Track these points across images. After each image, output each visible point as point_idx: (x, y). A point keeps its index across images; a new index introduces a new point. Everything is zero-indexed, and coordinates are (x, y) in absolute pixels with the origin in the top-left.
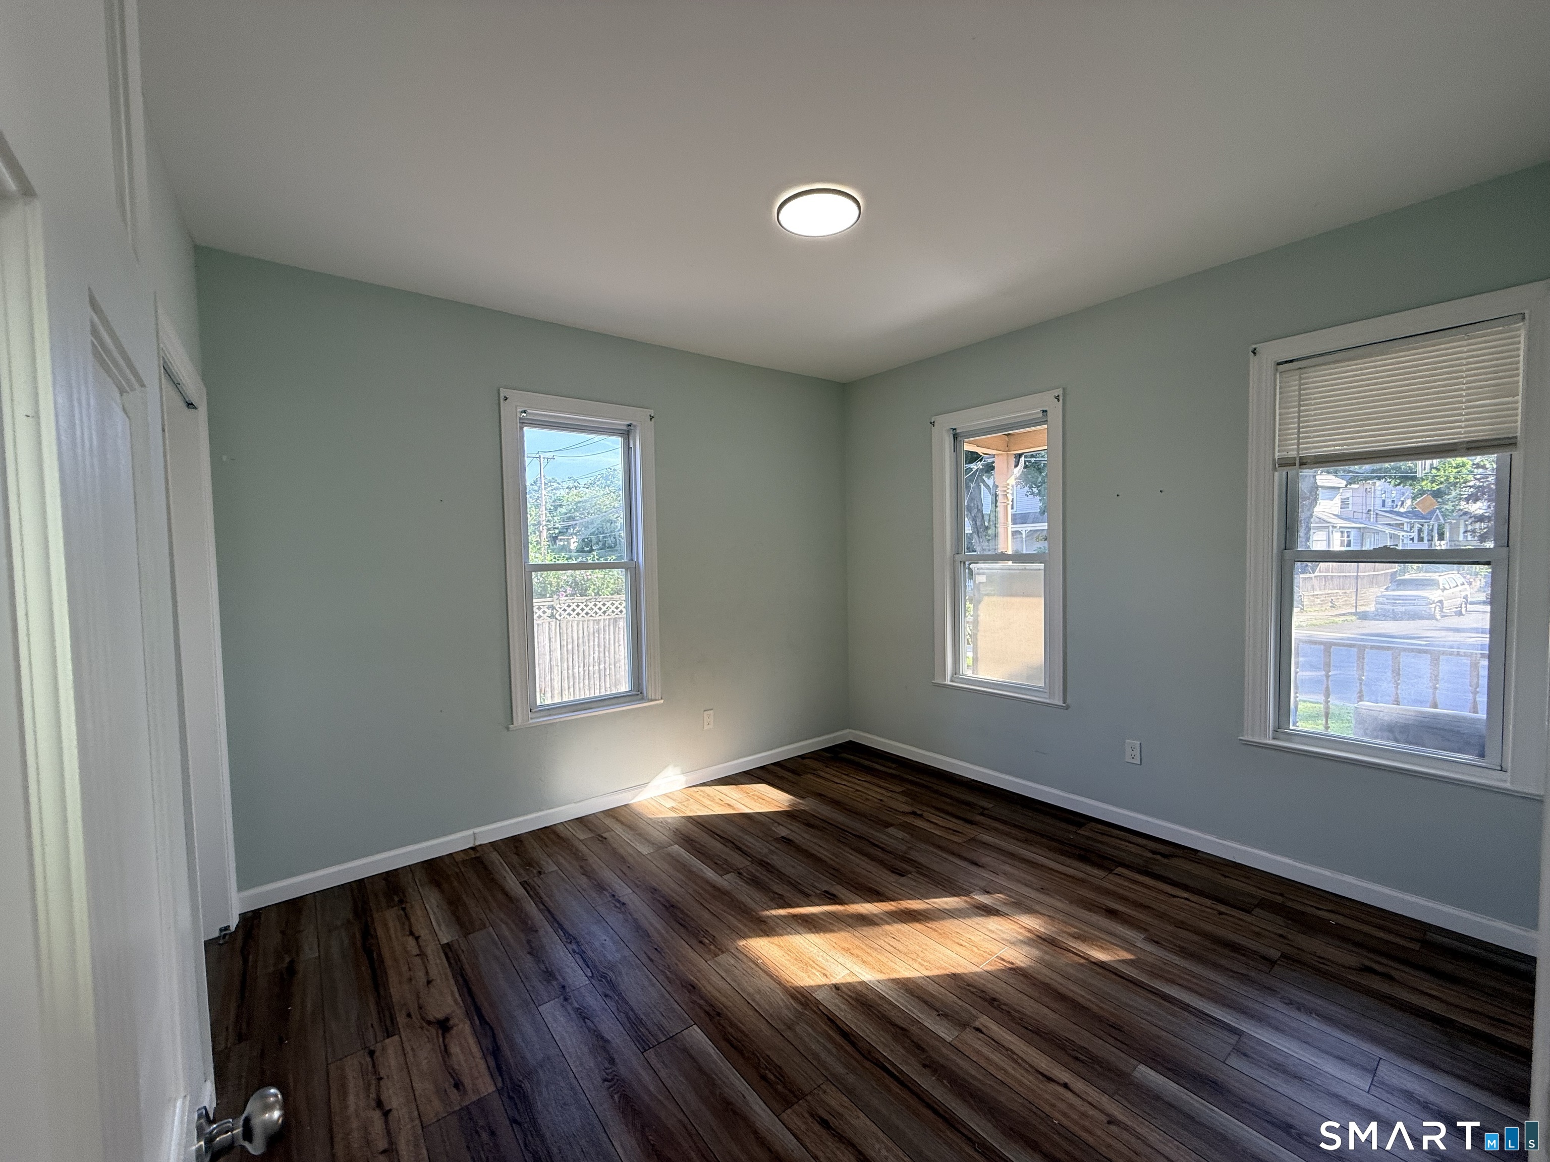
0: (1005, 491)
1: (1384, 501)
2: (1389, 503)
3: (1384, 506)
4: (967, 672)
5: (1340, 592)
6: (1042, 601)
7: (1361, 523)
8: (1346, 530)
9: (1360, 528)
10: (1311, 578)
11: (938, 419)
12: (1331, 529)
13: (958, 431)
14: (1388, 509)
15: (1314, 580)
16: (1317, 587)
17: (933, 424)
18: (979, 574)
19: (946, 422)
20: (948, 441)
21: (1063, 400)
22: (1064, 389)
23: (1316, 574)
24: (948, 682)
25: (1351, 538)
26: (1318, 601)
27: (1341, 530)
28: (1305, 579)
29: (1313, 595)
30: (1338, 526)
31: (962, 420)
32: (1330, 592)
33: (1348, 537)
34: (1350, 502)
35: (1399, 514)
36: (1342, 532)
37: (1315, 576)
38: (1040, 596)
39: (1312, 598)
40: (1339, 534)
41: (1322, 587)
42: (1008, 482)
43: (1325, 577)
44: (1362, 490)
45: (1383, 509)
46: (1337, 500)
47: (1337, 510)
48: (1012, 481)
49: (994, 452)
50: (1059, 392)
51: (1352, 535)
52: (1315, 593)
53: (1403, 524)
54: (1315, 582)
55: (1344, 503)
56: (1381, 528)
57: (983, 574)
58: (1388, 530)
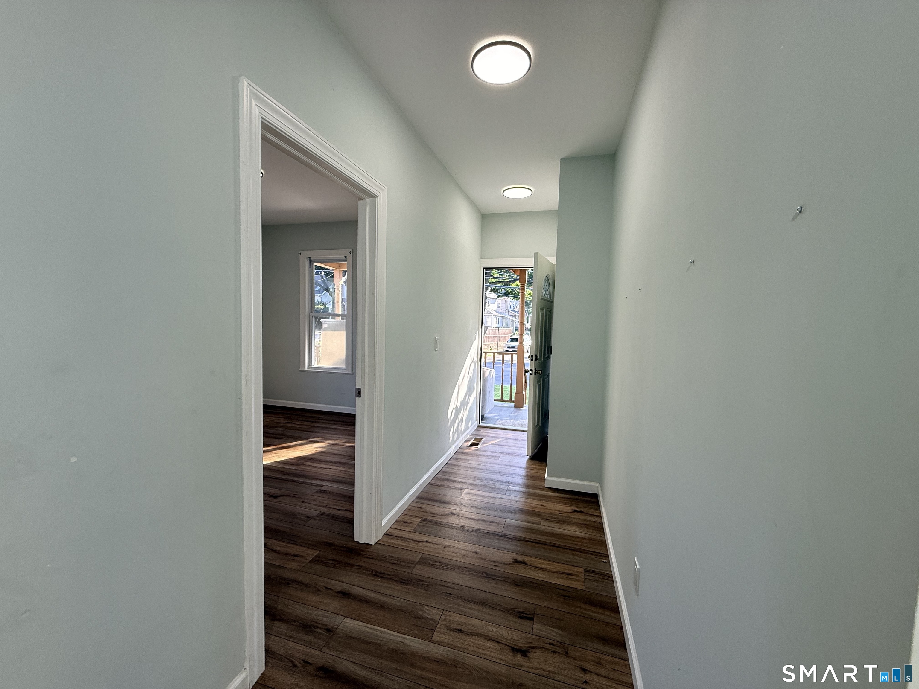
0: (338, 287)
1: (511, 306)
2: (512, 307)
3: (511, 308)
4: (315, 364)
5: (493, 343)
6: (345, 332)
7: (502, 314)
8: (498, 317)
9: (502, 317)
11: (303, 252)
12: (493, 316)
13: (311, 259)
17: (300, 254)
18: (324, 324)
19: (305, 255)
20: (307, 263)
21: (352, 253)
22: (352, 250)
24: (306, 369)
25: (499, 321)
29: (485, 344)
30: (495, 315)
31: (313, 255)
32: (490, 343)
33: (498, 320)
34: (500, 305)
35: (515, 311)
36: (496, 318)
38: (344, 331)
41: (488, 341)
42: (339, 283)
43: (489, 337)
44: (504, 300)
45: (511, 309)
46: (496, 304)
47: (495, 308)
48: (341, 282)
49: (333, 269)
50: (350, 250)
51: (500, 319)
53: (516, 316)
55: (498, 305)
56: (508, 317)
57: (326, 324)
58: (511, 318)
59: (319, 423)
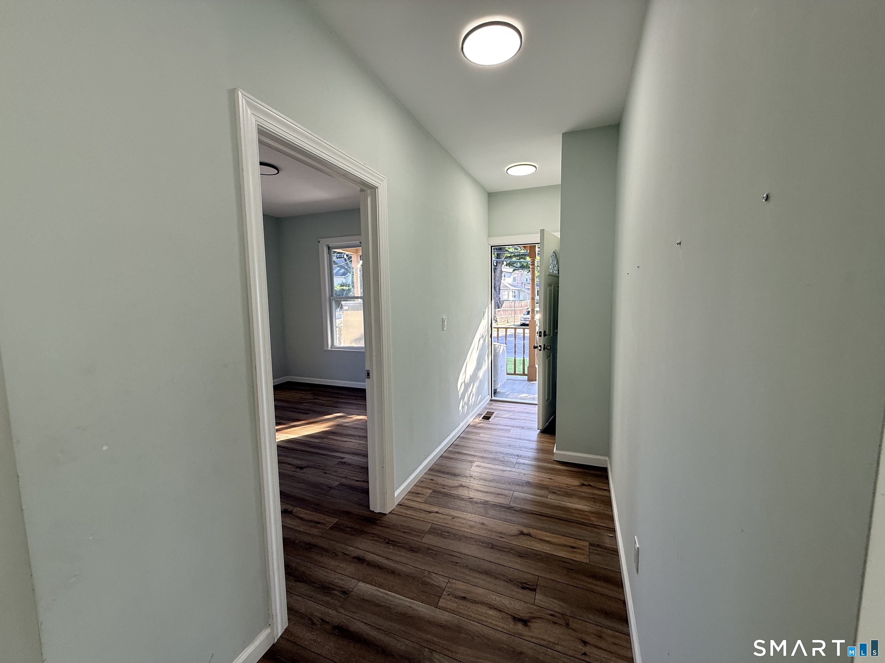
0: (357, 270)
1: (527, 279)
4: (337, 344)
5: (510, 316)
7: (519, 288)
8: (514, 291)
9: (518, 290)
10: (500, 311)
11: (321, 240)
12: (509, 290)
13: (330, 246)
14: (528, 282)
15: (501, 311)
16: (502, 314)
17: (319, 242)
18: (345, 306)
19: (322, 243)
20: (326, 250)
23: (502, 309)
24: (329, 349)
25: (516, 294)
26: (503, 320)
27: (513, 290)
28: (498, 311)
29: (501, 318)
30: (511, 289)
31: (332, 242)
32: (507, 316)
33: (515, 293)
34: (516, 279)
36: (513, 291)
37: (502, 310)
39: (501, 319)
40: (512, 292)
41: (504, 315)
43: (505, 310)
44: (520, 273)
46: (512, 278)
47: (511, 282)
48: (358, 266)
49: (351, 253)
51: (516, 292)
52: (502, 317)
54: (502, 312)
55: (514, 279)
56: (524, 290)
59: (342, 398)
